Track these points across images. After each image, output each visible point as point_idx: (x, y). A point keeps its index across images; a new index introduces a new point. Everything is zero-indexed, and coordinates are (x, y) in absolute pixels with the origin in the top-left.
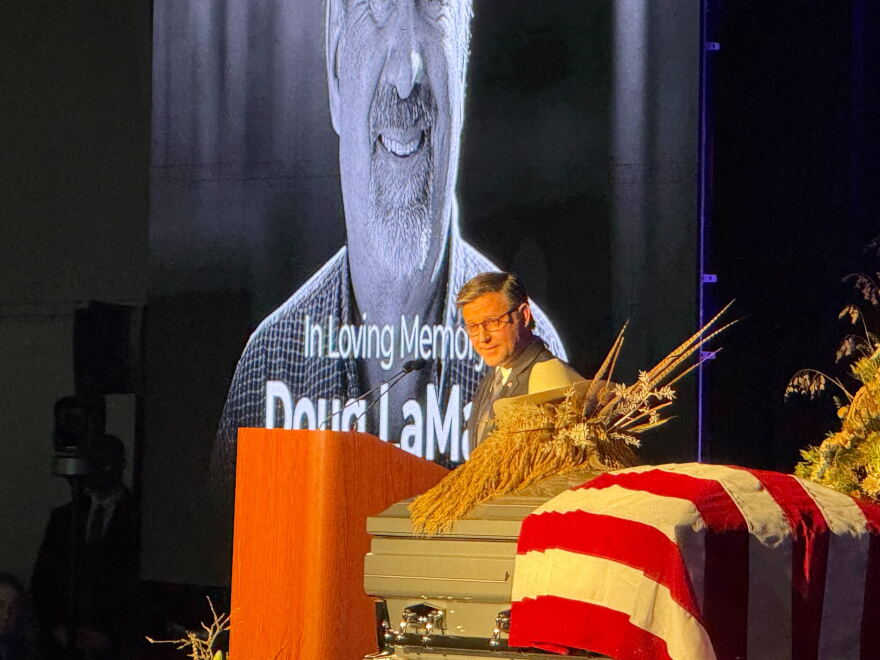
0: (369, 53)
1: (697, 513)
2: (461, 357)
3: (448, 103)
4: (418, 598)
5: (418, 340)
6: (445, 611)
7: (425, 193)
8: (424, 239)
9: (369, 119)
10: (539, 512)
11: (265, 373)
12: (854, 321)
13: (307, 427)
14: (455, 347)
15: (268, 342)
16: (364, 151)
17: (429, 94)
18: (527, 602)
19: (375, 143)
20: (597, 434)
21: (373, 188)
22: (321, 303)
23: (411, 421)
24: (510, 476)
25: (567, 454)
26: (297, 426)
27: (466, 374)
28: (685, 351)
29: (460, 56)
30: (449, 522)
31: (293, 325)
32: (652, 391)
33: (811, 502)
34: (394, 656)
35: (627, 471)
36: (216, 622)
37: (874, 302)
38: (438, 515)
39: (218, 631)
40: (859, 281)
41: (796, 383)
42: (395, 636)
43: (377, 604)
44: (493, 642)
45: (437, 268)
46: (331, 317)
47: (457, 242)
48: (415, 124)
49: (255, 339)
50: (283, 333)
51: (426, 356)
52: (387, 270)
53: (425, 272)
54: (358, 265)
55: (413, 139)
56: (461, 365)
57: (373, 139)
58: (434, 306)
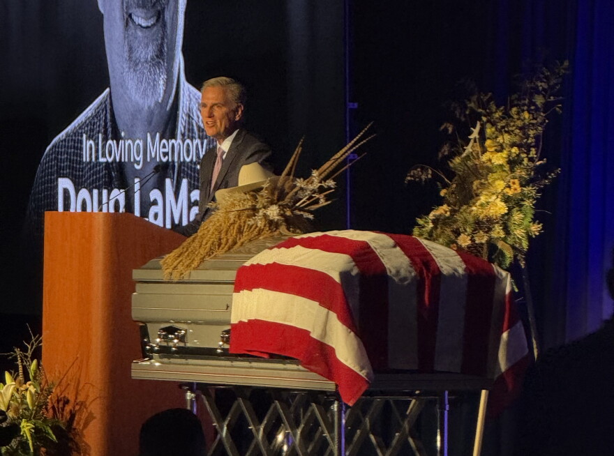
1: (354, 263)
2: (188, 160)
4: (169, 322)
5: (159, 149)
6: (186, 331)
7: (161, 51)
8: (161, 82)
9: (123, 4)
10: (248, 264)
11: (57, 173)
12: (450, 132)
13: (86, 210)
14: (184, 153)
15: (58, 152)
16: (120, 24)
18: (241, 322)
19: (127, 20)
20: (285, 212)
21: (126, 48)
22: (93, 126)
23: (155, 203)
24: (227, 240)
25: (265, 226)
26: (79, 210)
27: (191, 171)
28: (342, 155)
30: (188, 272)
31: (75, 141)
32: (321, 182)
33: (427, 254)
34: (152, 361)
35: (305, 236)
36: (33, 340)
37: (463, 119)
38: (180, 268)
39: (34, 347)
40: (452, 106)
41: (412, 173)
42: (153, 348)
43: (140, 326)
44: (219, 351)
45: (171, 101)
46: (100, 135)
47: (184, 84)
48: (154, 6)
49: (50, 150)
50: (68, 146)
51: (164, 160)
52: (137, 103)
53: (162, 105)
54: (118, 100)
55: (153, 16)
56: (188, 166)
57: (126, 17)
58: (169, 127)
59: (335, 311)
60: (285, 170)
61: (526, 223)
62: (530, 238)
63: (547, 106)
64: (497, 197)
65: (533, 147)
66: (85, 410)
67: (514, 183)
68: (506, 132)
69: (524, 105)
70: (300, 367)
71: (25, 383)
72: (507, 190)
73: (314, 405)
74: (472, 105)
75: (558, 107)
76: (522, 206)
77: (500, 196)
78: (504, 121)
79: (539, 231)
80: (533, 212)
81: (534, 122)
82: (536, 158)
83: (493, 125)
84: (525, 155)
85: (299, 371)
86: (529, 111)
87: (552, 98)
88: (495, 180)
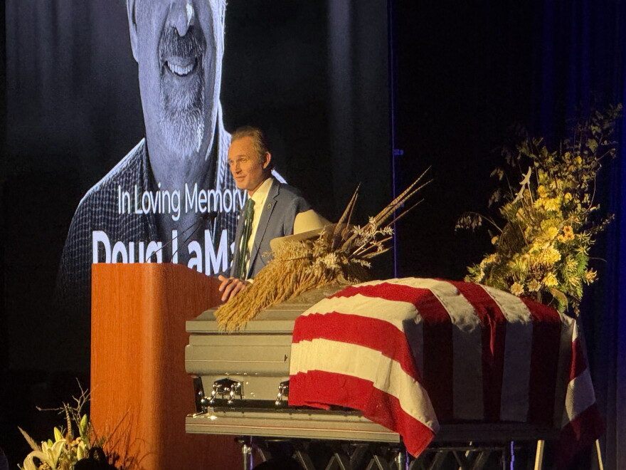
0: (157, 7)
1: (417, 311)
2: (227, 210)
3: (213, 38)
4: (224, 374)
5: (197, 200)
6: (242, 383)
7: (199, 100)
8: (199, 132)
9: (158, 52)
10: (306, 314)
11: (91, 226)
12: (500, 178)
13: (122, 261)
14: (223, 204)
15: (92, 204)
16: (155, 72)
17: (200, 31)
18: (300, 374)
19: (163, 68)
20: (341, 261)
21: (162, 97)
22: (129, 177)
23: (194, 255)
24: (284, 290)
25: (322, 274)
26: (115, 261)
27: (231, 222)
28: (399, 202)
29: (221, 7)
30: (244, 323)
31: (109, 192)
32: (378, 229)
33: (492, 302)
34: (208, 414)
35: (365, 284)
36: (83, 395)
37: (514, 165)
38: (236, 318)
39: (84, 402)
40: (503, 152)
41: (462, 221)
42: (208, 401)
43: (195, 379)
44: (277, 403)
45: (209, 151)
46: (136, 186)
47: (223, 132)
48: (190, 54)
49: (84, 202)
50: (103, 198)
51: (203, 211)
52: (175, 154)
53: (201, 154)
54: (154, 150)
55: (189, 64)
56: (227, 216)
57: (162, 64)
58: (208, 177)
59: (399, 360)
60: (342, 217)
61: (581, 270)
62: (584, 285)
63: (601, 150)
64: (551, 244)
65: (587, 192)
66: (136, 466)
67: (568, 230)
68: (559, 177)
69: (577, 149)
70: (363, 419)
71: (75, 439)
72: (561, 236)
73: (376, 457)
74: (523, 150)
75: (613, 152)
76: (576, 253)
77: (553, 244)
78: (557, 166)
79: (594, 279)
80: (587, 259)
81: (588, 166)
82: (590, 203)
83: (545, 171)
84: (578, 201)
85: (361, 422)
86: (582, 156)
87: (606, 142)
88: (548, 226)
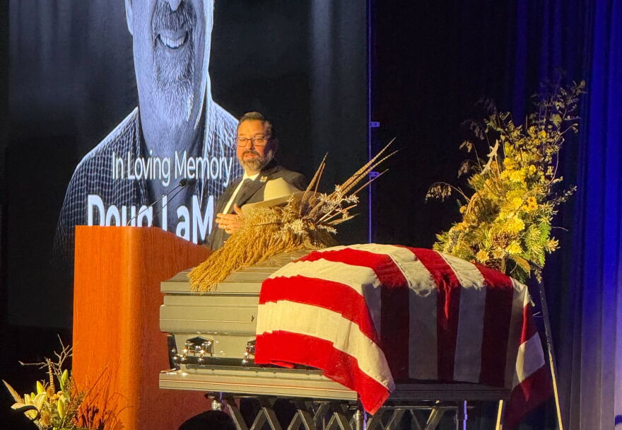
1: (376, 276)
2: (214, 177)
3: (203, 13)
4: (195, 333)
6: (212, 342)
7: (189, 71)
8: (189, 102)
9: (151, 24)
10: (272, 276)
11: (87, 190)
12: (469, 151)
13: (115, 224)
14: (210, 171)
15: (88, 170)
16: (148, 45)
17: (191, 7)
18: (266, 334)
19: (156, 40)
20: (309, 226)
21: (155, 69)
22: (123, 144)
23: (182, 219)
24: (253, 254)
25: (290, 239)
26: (108, 224)
27: (217, 188)
28: (365, 171)
30: (214, 284)
31: (104, 158)
32: (344, 197)
33: (448, 267)
34: (180, 371)
35: (329, 249)
36: (64, 351)
37: (482, 138)
38: (207, 280)
39: (65, 357)
40: (472, 125)
41: (432, 191)
42: (180, 358)
43: (168, 337)
44: (244, 361)
45: (198, 120)
46: (129, 153)
47: (210, 103)
48: (182, 27)
49: (80, 167)
50: (98, 163)
51: (191, 177)
52: (165, 122)
53: (188, 124)
54: (146, 119)
55: (181, 37)
56: (214, 183)
57: (155, 37)
58: (197, 145)
59: (358, 322)
60: (310, 185)
61: (543, 238)
62: (547, 254)
63: (564, 125)
64: (515, 214)
65: (550, 165)
66: (114, 419)
67: (531, 201)
68: (523, 150)
69: (542, 124)
70: (324, 377)
71: (56, 393)
72: (525, 206)
73: (336, 414)
74: (491, 124)
75: (575, 126)
76: (539, 222)
77: (517, 214)
78: (522, 139)
79: (555, 247)
80: (550, 228)
81: (551, 140)
82: (553, 176)
83: (511, 144)
84: (542, 173)
85: (322, 380)
86: (546, 131)
87: (569, 117)
88: (513, 197)
